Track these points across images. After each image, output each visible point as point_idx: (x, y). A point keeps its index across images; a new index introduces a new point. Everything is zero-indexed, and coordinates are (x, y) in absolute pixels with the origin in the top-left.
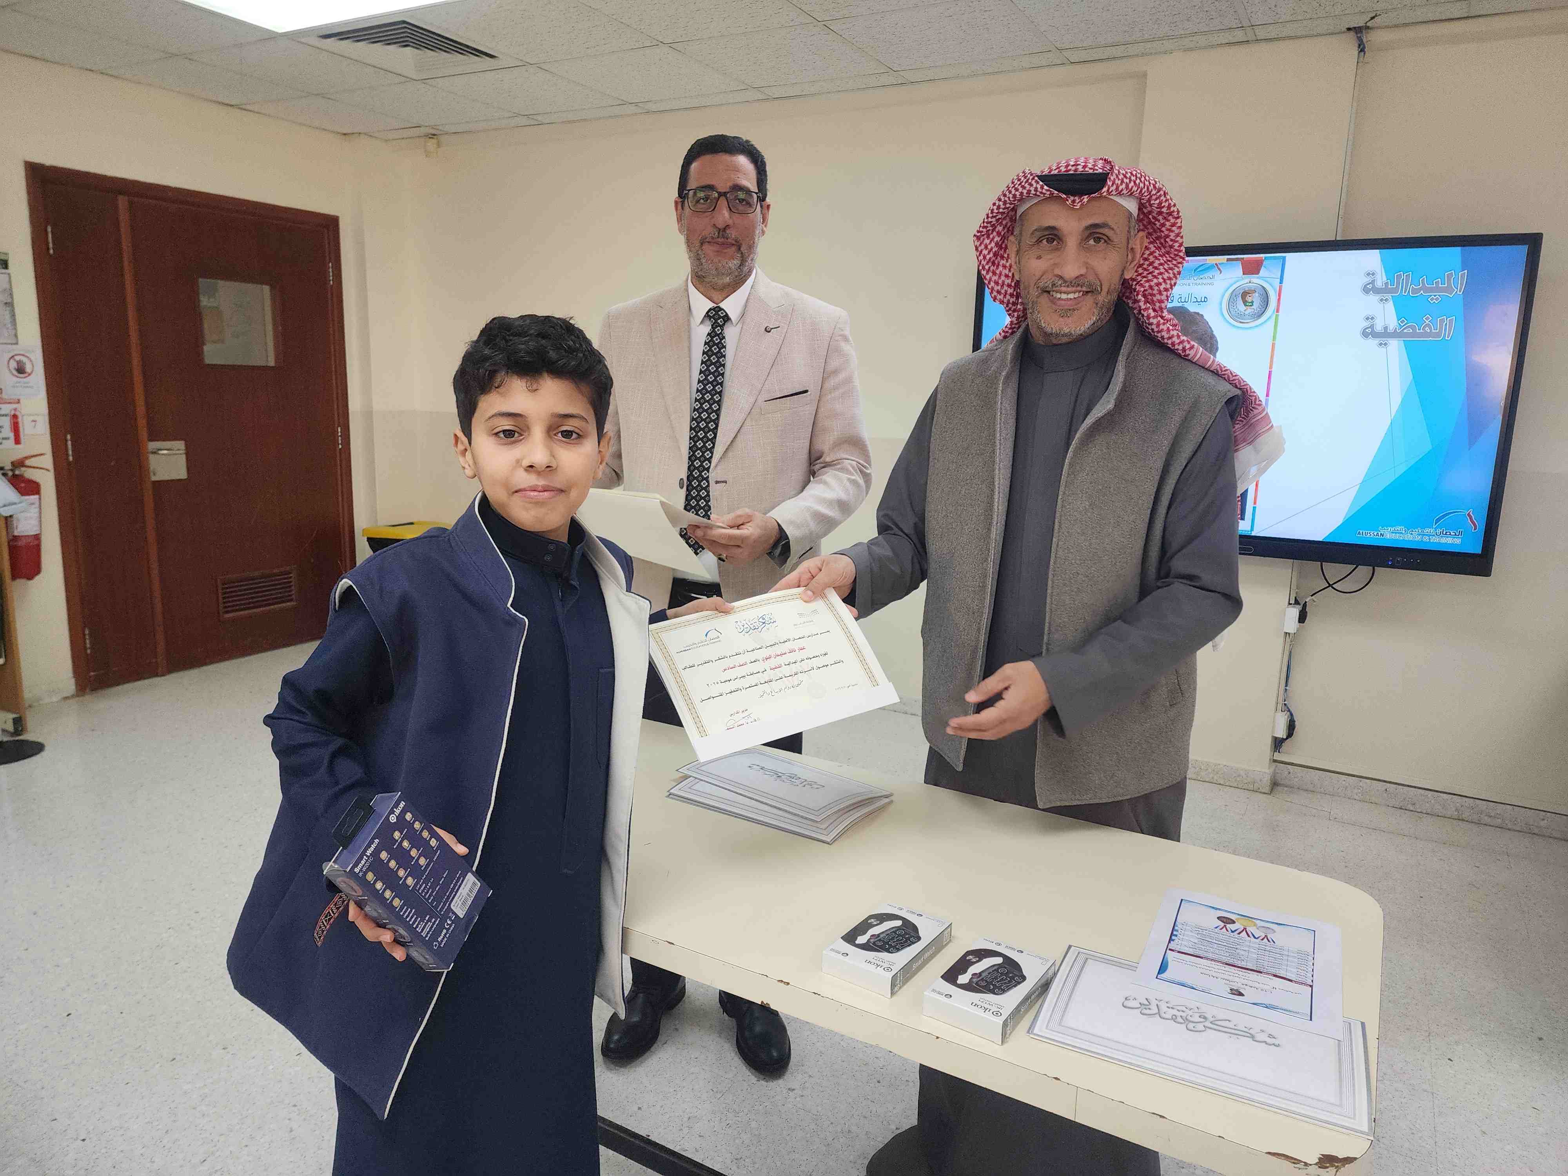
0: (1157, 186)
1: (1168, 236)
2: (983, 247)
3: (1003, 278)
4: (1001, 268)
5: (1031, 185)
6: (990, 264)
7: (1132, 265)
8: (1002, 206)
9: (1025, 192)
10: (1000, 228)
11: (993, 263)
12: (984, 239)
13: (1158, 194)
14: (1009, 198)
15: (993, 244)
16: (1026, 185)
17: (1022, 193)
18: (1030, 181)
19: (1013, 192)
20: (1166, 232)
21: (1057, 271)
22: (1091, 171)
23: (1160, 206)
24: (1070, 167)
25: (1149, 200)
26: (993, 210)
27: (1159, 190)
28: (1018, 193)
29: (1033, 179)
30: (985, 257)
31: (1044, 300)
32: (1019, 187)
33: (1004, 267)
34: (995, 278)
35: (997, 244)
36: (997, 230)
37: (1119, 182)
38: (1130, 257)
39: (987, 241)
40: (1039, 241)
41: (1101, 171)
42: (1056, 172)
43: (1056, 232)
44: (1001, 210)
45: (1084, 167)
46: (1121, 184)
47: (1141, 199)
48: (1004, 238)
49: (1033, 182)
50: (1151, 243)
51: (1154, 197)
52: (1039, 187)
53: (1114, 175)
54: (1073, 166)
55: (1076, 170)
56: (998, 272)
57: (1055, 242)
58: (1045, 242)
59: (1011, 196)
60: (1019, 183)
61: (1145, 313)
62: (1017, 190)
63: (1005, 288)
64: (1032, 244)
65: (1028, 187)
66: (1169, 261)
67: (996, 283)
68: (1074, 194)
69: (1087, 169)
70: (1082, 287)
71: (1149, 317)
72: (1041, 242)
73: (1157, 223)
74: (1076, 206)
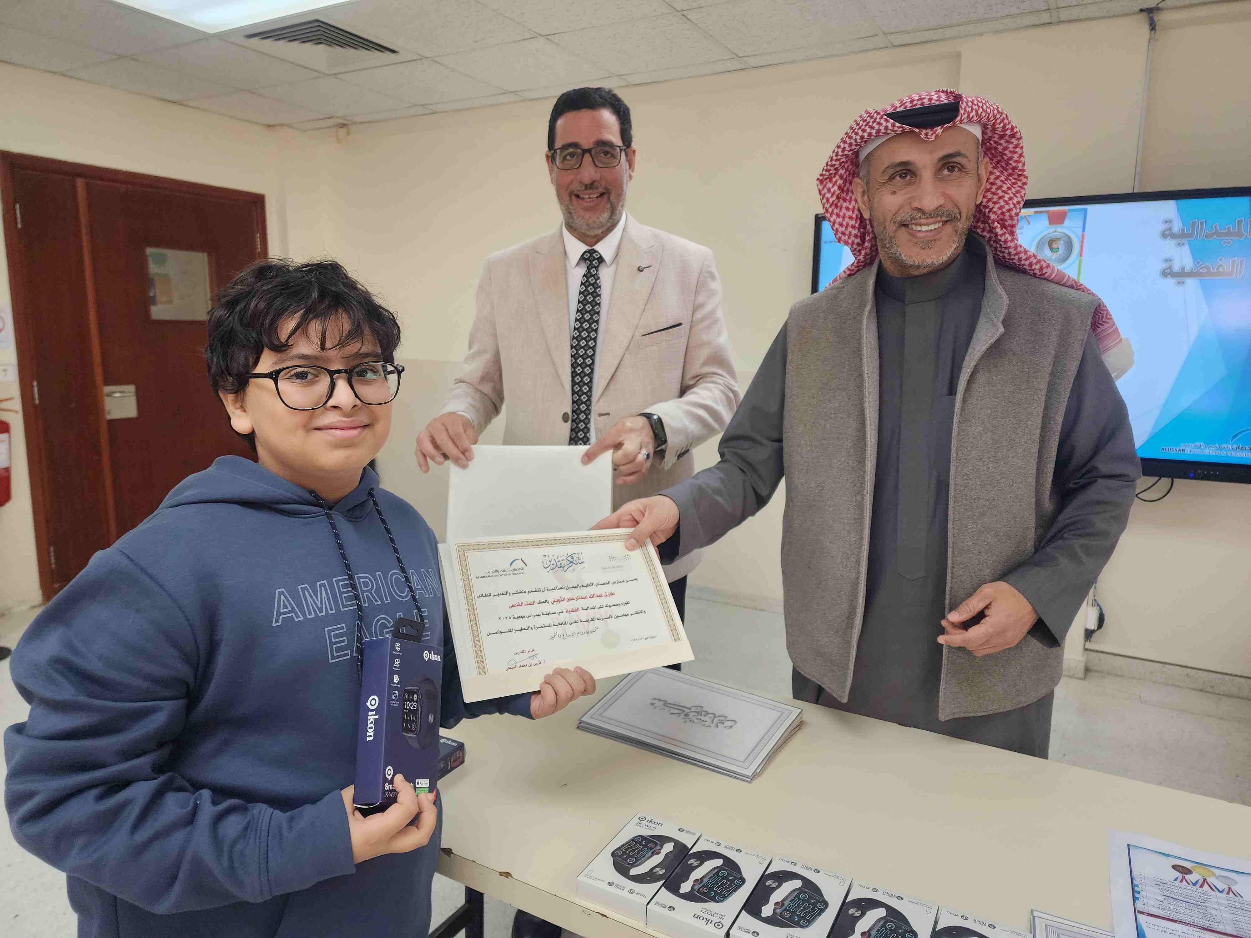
0: (1000, 109)
1: (1011, 158)
2: (826, 190)
3: (847, 219)
4: (844, 210)
5: (879, 124)
6: (833, 207)
8: (848, 149)
9: (874, 132)
10: (842, 172)
11: (836, 206)
12: (827, 183)
13: (1001, 118)
14: (856, 140)
15: (836, 188)
16: (875, 125)
17: (870, 134)
18: (878, 120)
19: (860, 133)
20: (1009, 155)
21: (914, 205)
22: (937, 103)
23: (1003, 130)
24: (915, 103)
25: (994, 125)
26: (837, 153)
27: (1003, 114)
28: (866, 135)
29: (881, 118)
30: (828, 201)
31: (903, 234)
32: (867, 128)
33: (848, 209)
34: (839, 220)
35: (839, 188)
36: (840, 173)
37: (968, 110)
39: (830, 185)
40: (891, 178)
41: (946, 101)
42: (902, 109)
43: (909, 167)
44: (846, 153)
45: (930, 100)
46: (972, 111)
47: (986, 126)
48: (845, 181)
49: (882, 121)
50: (995, 168)
51: (998, 121)
52: (889, 125)
53: (964, 102)
54: (918, 100)
55: (922, 104)
56: (841, 214)
57: (908, 177)
58: (898, 178)
59: (858, 137)
60: (865, 123)
61: (1003, 239)
62: (864, 131)
63: (850, 229)
64: (883, 181)
65: (877, 127)
66: (1014, 183)
67: (841, 225)
68: (925, 127)
69: (933, 101)
70: (941, 217)
71: (1006, 242)
72: (894, 178)
73: (999, 147)
74: (929, 138)
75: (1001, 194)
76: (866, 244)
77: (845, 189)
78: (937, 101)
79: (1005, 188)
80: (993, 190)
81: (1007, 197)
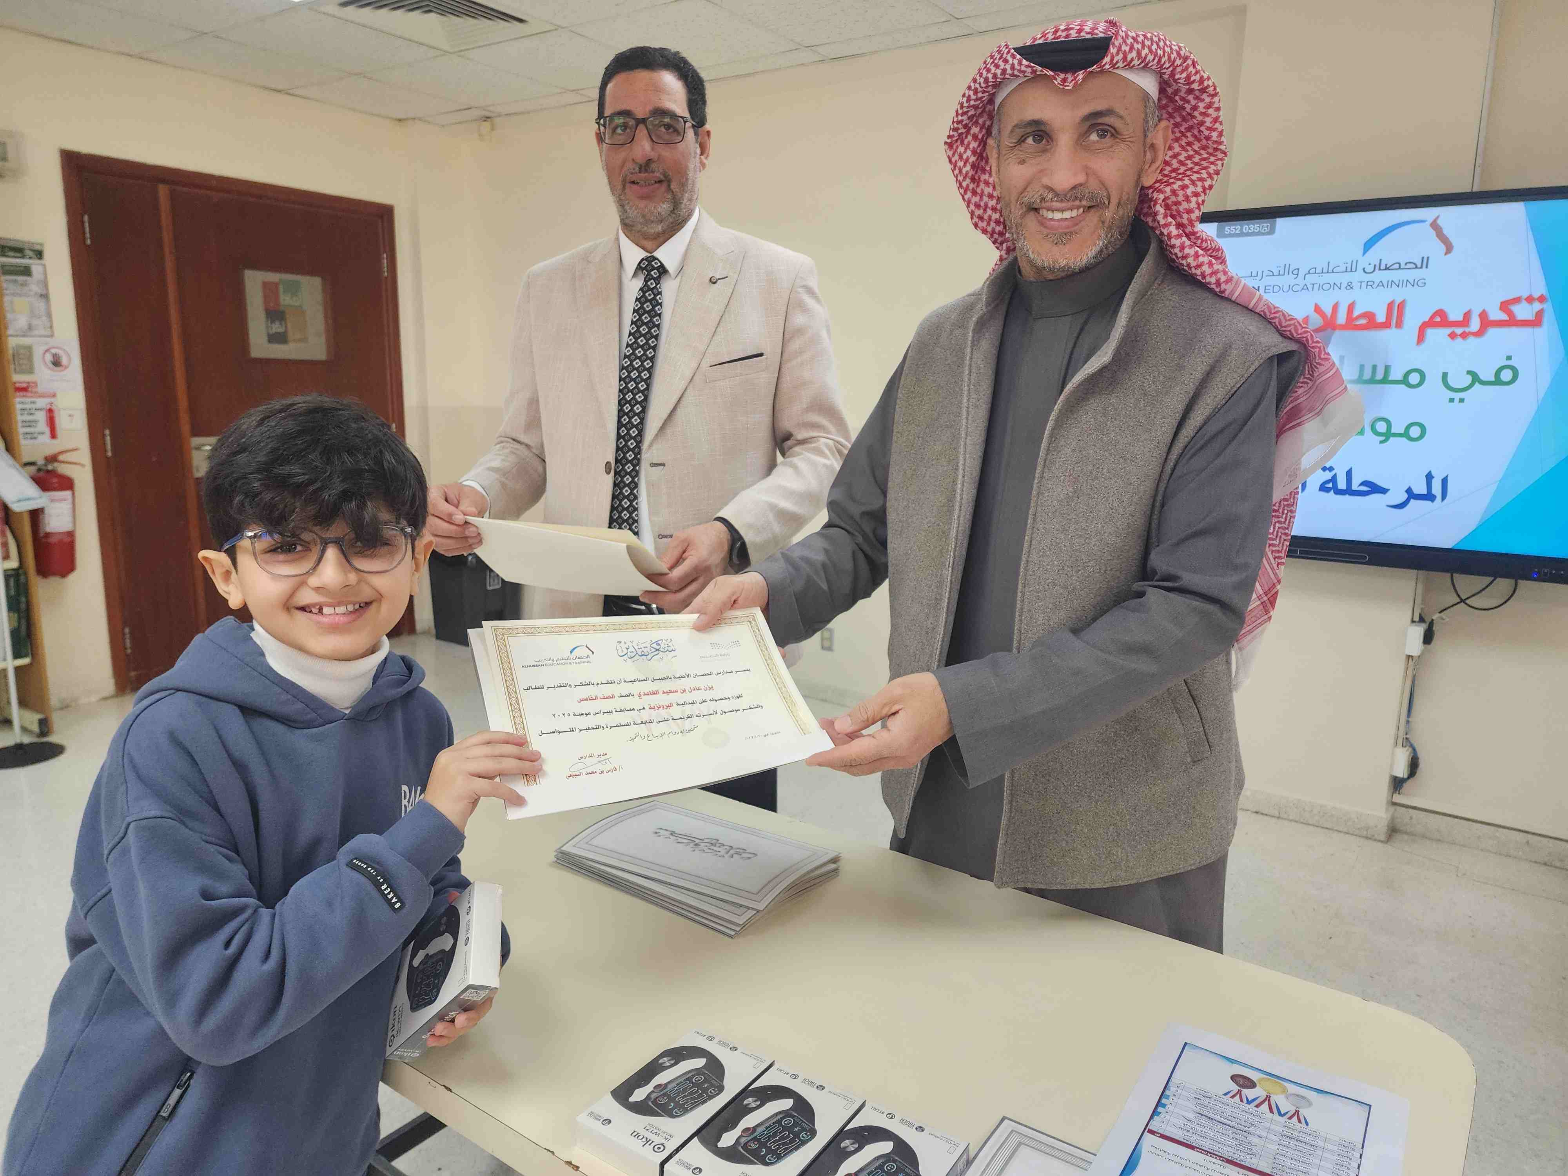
0: (1182, 53)
1: (1202, 123)
2: (956, 157)
3: (986, 198)
4: (979, 184)
5: (1006, 62)
7: (1151, 168)
8: (973, 97)
9: (999, 72)
10: (975, 130)
12: (957, 146)
13: (1185, 64)
14: (980, 83)
15: (969, 155)
16: (1001, 63)
17: (995, 76)
18: (1004, 56)
19: (986, 74)
20: (1200, 118)
21: (1046, 181)
22: (1089, 36)
23: (1188, 81)
24: (1060, 33)
25: (1172, 75)
27: (1186, 59)
28: (990, 76)
29: (1008, 52)
30: (960, 171)
31: (1031, 221)
32: (992, 67)
33: (983, 182)
34: (976, 199)
35: (973, 153)
36: (972, 132)
37: (1127, 51)
38: (1149, 156)
39: (961, 150)
41: (1102, 35)
42: (1041, 41)
43: (1043, 128)
44: (972, 103)
45: (1079, 31)
46: (1130, 53)
47: (1161, 75)
49: (1009, 58)
51: (1179, 69)
52: (1016, 62)
53: (1120, 38)
54: (1063, 31)
55: (1067, 36)
57: (1043, 142)
58: (1030, 140)
59: (982, 80)
60: (992, 61)
64: (1011, 145)
65: (1002, 65)
67: (977, 205)
68: (1065, 70)
69: (1083, 34)
70: (1080, 201)
72: (1023, 141)
73: (1186, 105)
74: (1066, 86)
75: (1180, 170)
78: (1088, 33)
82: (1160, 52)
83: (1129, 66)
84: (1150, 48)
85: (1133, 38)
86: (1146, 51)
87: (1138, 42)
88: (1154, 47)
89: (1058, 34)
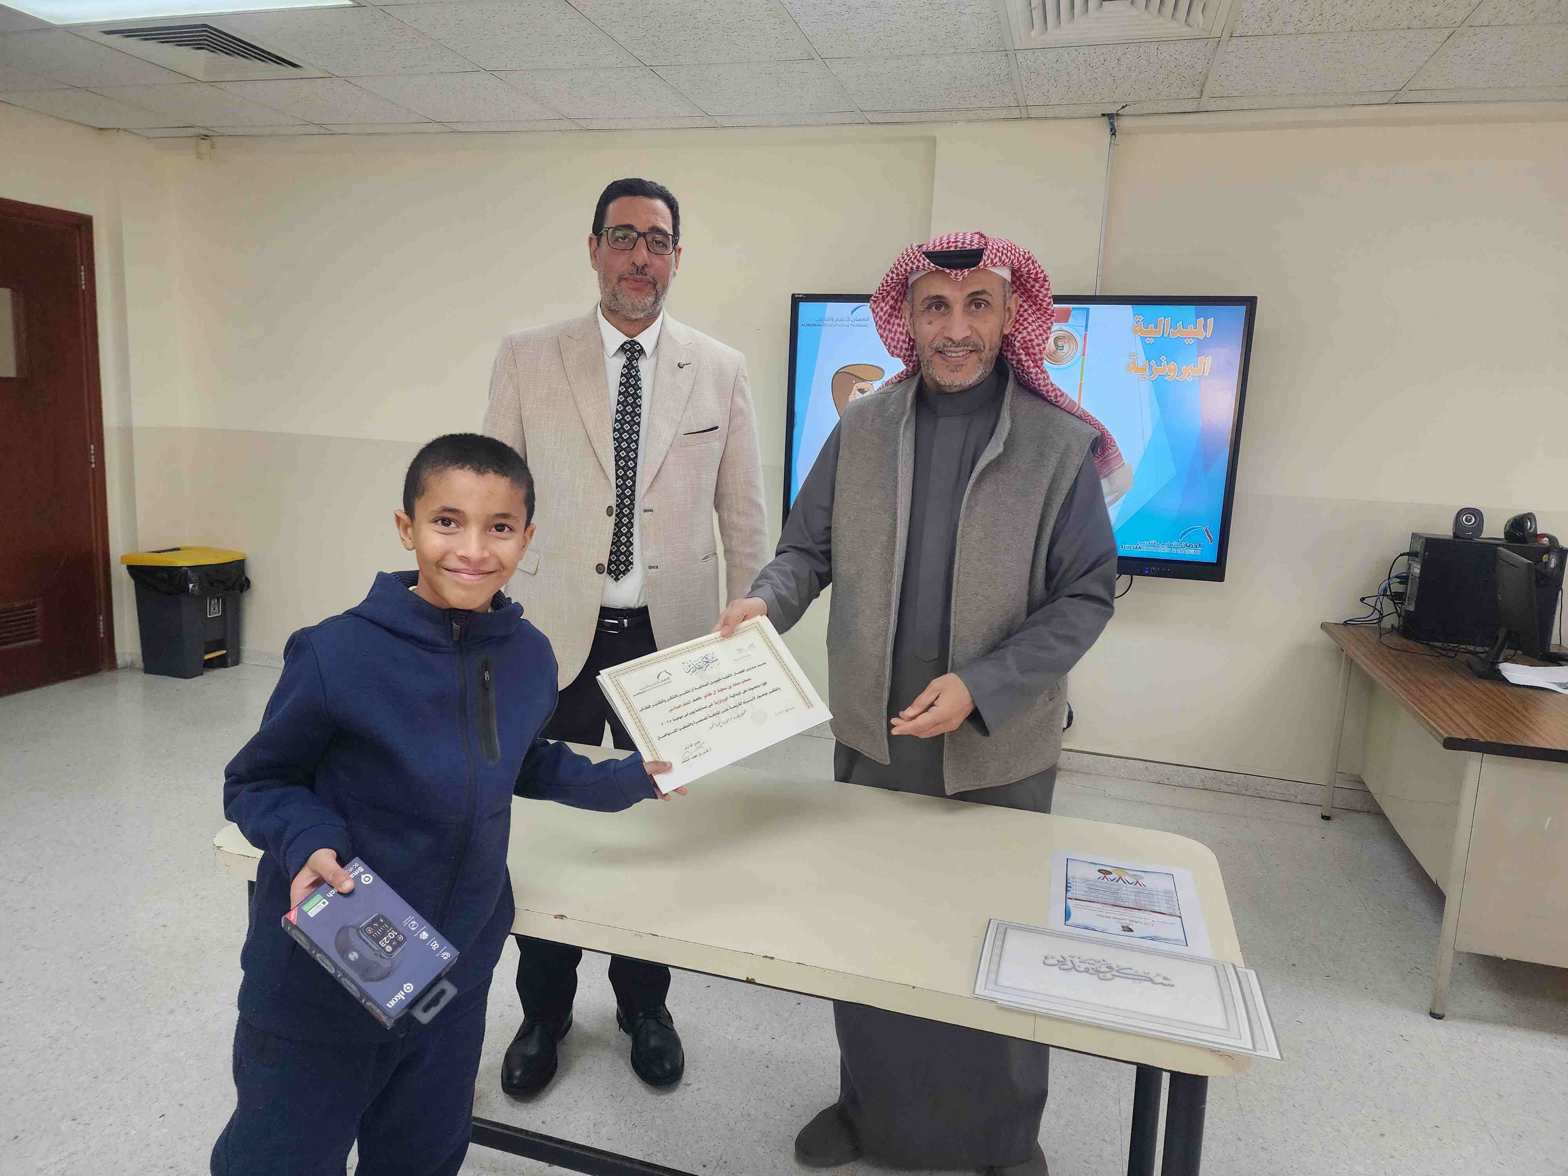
0: (1025, 256)
1: (1037, 296)
2: (879, 309)
3: (898, 335)
4: (896, 327)
5: (919, 261)
6: (886, 323)
7: (1009, 323)
8: (895, 278)
9: (914, 267)
10: (893, 293)
11: (889, 323)
12: (880, 303)
13: (1027, 263)
14: (901, 272)
15: (888, 307)
16: (915, 261)
17: (912, 268)
18: (918, 257)
19: (904, 266)
20: (1036, 293)
21: (946, 334)
22: (968, 247)
23: (1028, 272)
25: (1019, 268)
26: (887, 282)
27: (1028, 259)
28: (908, 268)
29: (920, 256)
30: (881, 318)
31: (938, 358)
32: (909, 262)
33: (899, 325)
34: (892, 335)
35: (891, 307)
36: (891, 294)
37: (993, 257)
38: (1007, 316)
39: (883, 304)
40: (929, 307)
41: (977, 246)
42: (939, 249)
43: (943, 301)
44: (894, 281)
45: (963, 243)
46: (995, 258)
47: (1013, 268)
48: (896, 301)
49: (921, 259)
50: (1024, 301)
51: (1024, 266)
52: (926, 263)
53: (988, 250)
54: (953, 242)
55: (956, 247)
56: (893, 330)
57: (943, 308)
59: (902, 270)
60: (908, 258)
61: (1026, 364)
62: (907, 265)
63: (901, 343)
64: (922, 310)
65: (917, 263)
66: (1039, 318)
67: (893, 339)
68: (955, 269)
69: (965, 246)
70: (968, 346)
71: (1029, 367)
72: (931, 308)
73: (1027, 284)
74: (959, 279)
75: (1026, 325)
76: (914, 358)
77: (897, 307)
78: (969, 244)
79: (1030, 320)
80: (1021, 322)
81: (1030, 328)
82: (1012, 257)
83: (994, 265)
84: (1006, 255)
85: (996, 249)
86: (1004, 257)
87: (999, 252)
88: (1009, 254)
89: (950, 245)
